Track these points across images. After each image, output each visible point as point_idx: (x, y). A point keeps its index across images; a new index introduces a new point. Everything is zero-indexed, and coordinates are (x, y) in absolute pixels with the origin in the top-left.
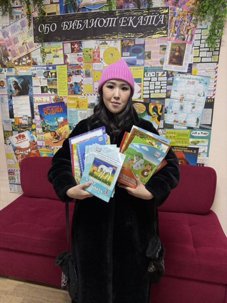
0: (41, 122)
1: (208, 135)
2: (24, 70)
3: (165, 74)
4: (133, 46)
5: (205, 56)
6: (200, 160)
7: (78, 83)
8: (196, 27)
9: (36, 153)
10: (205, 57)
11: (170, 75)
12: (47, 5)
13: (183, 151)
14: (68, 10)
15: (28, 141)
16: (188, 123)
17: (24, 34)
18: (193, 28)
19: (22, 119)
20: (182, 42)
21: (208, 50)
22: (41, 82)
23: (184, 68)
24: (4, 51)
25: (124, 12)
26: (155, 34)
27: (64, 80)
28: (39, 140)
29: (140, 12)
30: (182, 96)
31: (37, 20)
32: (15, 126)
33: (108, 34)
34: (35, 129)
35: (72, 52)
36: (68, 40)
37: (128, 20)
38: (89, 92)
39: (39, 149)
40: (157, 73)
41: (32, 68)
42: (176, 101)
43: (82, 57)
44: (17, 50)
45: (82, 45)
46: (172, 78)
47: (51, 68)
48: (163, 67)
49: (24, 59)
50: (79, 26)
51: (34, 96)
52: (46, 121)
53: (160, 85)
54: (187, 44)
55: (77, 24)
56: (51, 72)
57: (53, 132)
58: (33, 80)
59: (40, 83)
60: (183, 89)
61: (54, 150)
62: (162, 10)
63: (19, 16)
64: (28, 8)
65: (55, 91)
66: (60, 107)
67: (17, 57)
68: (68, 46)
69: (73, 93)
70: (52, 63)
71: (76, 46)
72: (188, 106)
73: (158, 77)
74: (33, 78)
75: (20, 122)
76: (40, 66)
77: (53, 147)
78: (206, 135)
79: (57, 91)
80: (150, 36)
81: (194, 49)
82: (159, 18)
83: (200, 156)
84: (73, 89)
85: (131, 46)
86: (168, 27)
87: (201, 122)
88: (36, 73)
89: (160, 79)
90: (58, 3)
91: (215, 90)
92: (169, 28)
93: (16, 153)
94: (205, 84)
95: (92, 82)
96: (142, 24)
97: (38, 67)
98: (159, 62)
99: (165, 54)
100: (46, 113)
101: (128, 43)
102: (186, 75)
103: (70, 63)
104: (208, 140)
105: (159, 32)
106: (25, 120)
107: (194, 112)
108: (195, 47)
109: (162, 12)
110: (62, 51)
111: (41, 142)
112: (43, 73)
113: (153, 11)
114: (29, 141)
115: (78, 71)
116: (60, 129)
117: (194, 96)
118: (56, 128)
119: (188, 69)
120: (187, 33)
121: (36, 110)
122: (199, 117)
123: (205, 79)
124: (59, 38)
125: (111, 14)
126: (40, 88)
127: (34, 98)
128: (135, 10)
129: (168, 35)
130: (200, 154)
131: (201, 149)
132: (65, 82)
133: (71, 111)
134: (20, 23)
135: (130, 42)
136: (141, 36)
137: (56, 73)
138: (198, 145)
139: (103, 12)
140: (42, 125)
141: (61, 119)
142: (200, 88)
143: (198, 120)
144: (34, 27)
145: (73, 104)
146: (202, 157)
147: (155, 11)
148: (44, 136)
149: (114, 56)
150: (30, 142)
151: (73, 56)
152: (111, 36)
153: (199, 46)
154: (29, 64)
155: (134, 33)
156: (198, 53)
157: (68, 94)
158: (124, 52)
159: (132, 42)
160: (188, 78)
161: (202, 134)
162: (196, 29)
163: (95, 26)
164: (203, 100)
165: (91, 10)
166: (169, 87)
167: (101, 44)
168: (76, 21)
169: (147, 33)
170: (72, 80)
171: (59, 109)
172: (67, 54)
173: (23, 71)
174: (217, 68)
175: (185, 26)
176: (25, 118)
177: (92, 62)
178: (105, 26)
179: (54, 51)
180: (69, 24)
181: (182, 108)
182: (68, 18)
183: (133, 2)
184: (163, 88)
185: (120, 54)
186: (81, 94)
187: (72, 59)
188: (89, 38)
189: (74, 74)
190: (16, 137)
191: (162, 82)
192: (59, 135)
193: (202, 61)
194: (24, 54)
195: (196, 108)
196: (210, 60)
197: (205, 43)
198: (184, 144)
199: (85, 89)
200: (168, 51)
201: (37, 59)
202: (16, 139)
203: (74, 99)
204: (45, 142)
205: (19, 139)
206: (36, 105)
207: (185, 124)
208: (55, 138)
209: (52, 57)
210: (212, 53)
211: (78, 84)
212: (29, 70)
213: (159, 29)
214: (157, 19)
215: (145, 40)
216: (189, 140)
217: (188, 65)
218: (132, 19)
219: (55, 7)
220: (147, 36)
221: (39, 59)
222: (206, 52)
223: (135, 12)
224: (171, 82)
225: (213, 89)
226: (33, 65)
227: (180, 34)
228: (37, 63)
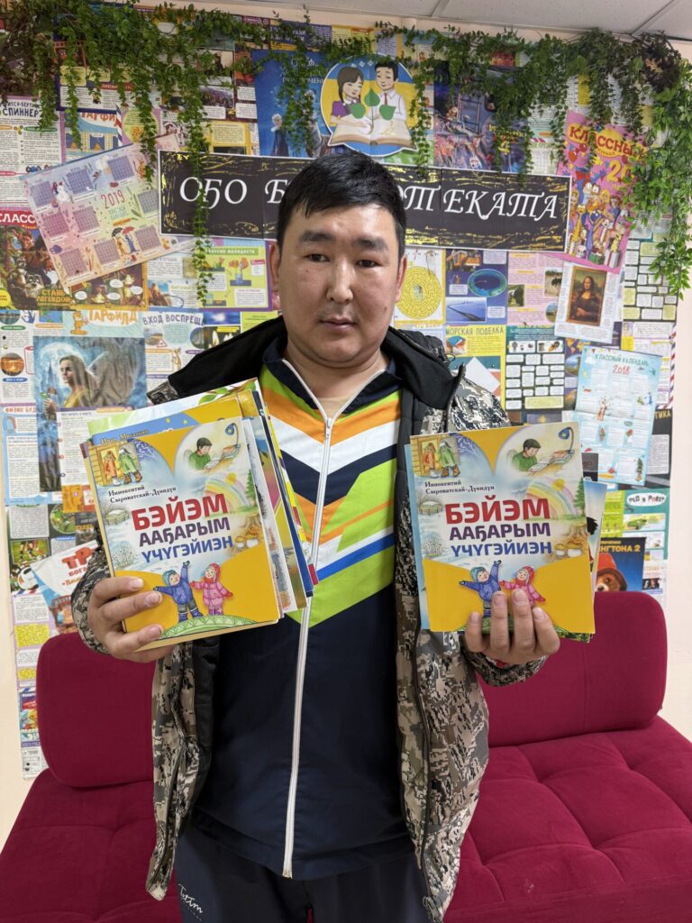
1: (663, 501)
2: (111, 319)
3: (560, 347)
4: (477, 268)
5: (649, 305)
6: (650, 568)
8: (628, 233)
10: (648, 308)
11: (573, 349)
12: (215, 122)
13: (610, 549)
14: (289, 148)
16: (618, 474)
17: (120, 199)
18: (622, 235)
20: (597, 267)
21: (655, 291)
22: (179, 362)
23: (604, 332)
24: (31, 249)
25: (457, 176)
26: (535, 242)
29: (498, 181)
30: (603, 403)
31: (177, 161)
37: (467, 197)
40: (541, 344)
41: (147, 314)
42: (589, 417)
44: (87, 250)
46: (576, 356)
47: (220, 317)
48: (553, 328)
49: (116, 283)
53: (549, 375)
54: (609, 274)
56: (219, 330)
58: (147, 354)
60: (604, 386)
62: (553, 184)
63: (102, 140)
64: (145, 119)
67: (85, 277)
70: (224, 303)
72: (618, 430)
73: (542, 354)
74: (148, 347)
76: (180, 309)
78: (660, 503)
80: (522, 247)
81: (626, 287)
82: (546, 202)
83: (648, 560)
85: (472, 267)
86: (565, 227)
87: (647, 470)
88: (163, 333)
89: (547, 359)
90: (254, 121)
91: (672, 389)
92: (569, 231)
94: (652, 374)
96: (503, 212)
97: (170, 314)
98: (545, 315)
99: (558, 295)
101: (465, 261)
102: (609, 349)
104: (664, 514)
105: (543, 237)
107: (630, 443)
108: (627, 281)
109: (553, 188)
110: (262, 267)
112: (189, 335)
113: (530, 183)
117: (630, 404)
119: (614, 336)
120: (609, 247)
122: (643, 456)
123: (651, 363)
124: (253, 227)
128: (487, 174)
129: (566, 247)
130: (648, 554)
131: (651, 539)
134: (109, 162)
135: (469, 256)
136: (499, 242)
138: (643, 529)
139: (399, 167)
142: (642, 382)
143: (640, 463)
144: (164, 183)
146: (655, 560)
147: (534, 183)
149: (424, 294)
152: (421, 235)
153: (636, 281)
154: (135, 302)
155: (481, 235)
156: (634, 296)
158: (454, 283)
159: (473, 257)
160: (614, 359)
161: (651, 500)
162: (628, 238)
164: (648, 415)
166: (570, 382)
169: (514, 237)
173: (109, 324)
174: (674, 335)
175: (605, 229)
179: (234, 264)
181: (602, 434)
182: (289, 171)
183: (479, 153)
184: (555, 382)
185: (443, 289)
190: (66, 561)
191: (552, 368)
193: (643, 318)
194: (118, 265)
195: (634, 435)
196: (658, 315)
197: (647, 274)
198: (612, 531)
200: (566, 286)
201: (170, 285)
205: (80, 567)
207: (612, 477)
209: (227, 283)
210: (662, 298)
212: (131, 319)
213: (545, 230)
214: (541, 205)
215: (510, 255)
216: (622, 518)
217: (612, 326)
218: (477, 197)
219: (244, 133)
220: (515, 245)
221: (175, 285)
222: (650, 296)
223: (485, 179)
224: (575, 367)
225: (668, 385)
226: (152, 306)
227: (594, 247)
228: (166, 298)
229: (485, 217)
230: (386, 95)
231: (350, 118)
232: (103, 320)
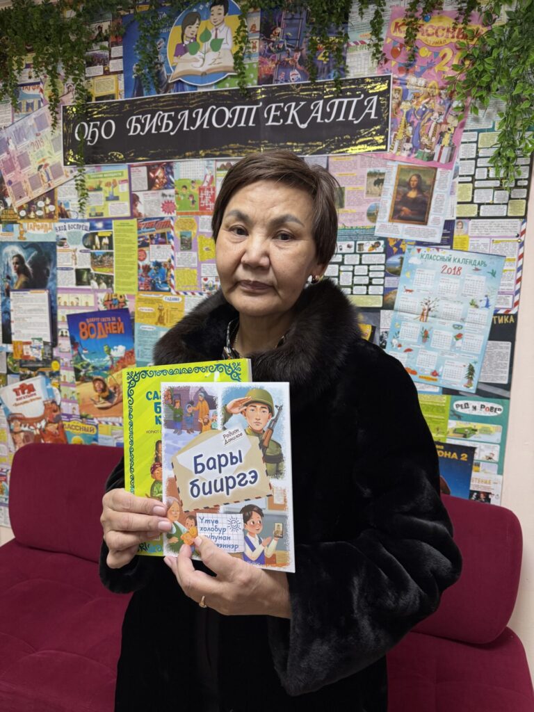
0: (73, 356)
1: (499, 412)
2: (39, 229)
3: (381, 247)
5: (490, 201)
6: (479, 480)
7: (163, 264)
8: (462, 125)
9: (57, 431)
10: (488, 204)
11: (395, 249)
12: (96, 79)
14: (144, 89)
15: (41, 401)
16: (442, 378)
17: (42, 144)
18: (455, 128)
19: (28, 347)
20: (425, 164)
21: (498, 185)
22: (76, 259)
23: (433, 230)
25: (276, 91)
26: (355, 145)
27: (130, 256)
28: (65, 399)
29: (316, 90)
30: (426, 304)
31: (73, 112)
32: (14, 363)
33: (236, 143)
34: (58, 373)
35: (150, 188)
36: (141, 159)
37: (286, 110)
38: (187, 286)
39: (64, 423)
40: (360, 245)
41: (58, 225)
42: (410, 317)
43: (173, 199)
44: (25, 182)
45: (175, 171)
46: (399, 256)
47: (100, 225)
48: (374, 228)
49: (41, 204)
50: (168, 127)
51: (59, 291)
52: (85, 354)
53: (368, 275)
54: (439, 170)
55: (162, 121)
56: (100, 235)
57: (98, 382)
58: (58, 253)
59: (74, 261)
60: (429, 287)
61: (99, 428)
62: (373, 85)
63: (32, 104)
64: (53, 84)
65: (109, 280)
66: (117, 321)
67: (26, 199)
68: (141, 173)
69: (150, 288)
70: (102, 214)
71: (159, 173)
72: (444, 333)
73: (361, 254)
74: (58, 248)
75: (25, 354)
76: (76, 220)
77: (97, 418)
78: (495, 414)
79: (112, 282)
80: (341, 150)
81: (460, 183)
82: (366, 104)
83: (478, 471)
84: (150, 279)
86: (388, 127)
87: (479, 377)
88: (67, 237)
89: (366, 259)
91: (518, 292)
92: (392, 130)
93: (12, 427)
94: (491, 275)
95: (196, 261)
96: (321, 119)
97: (70, 224)
98: (365, 216)
99: (380, 195)
100: (84, 334)
102: (438, 249)
103: (145, 215)
104: (500, 427)
105: (365, 139)
106: (35, 348)
107: (460, 348)
108: (460, 176)
109: (372, 88)
110: (126, 186)
111: (70, 404)
112: (82, 237)
113: (348, 87)
114: (44, 402)
115: (163, 235)
116: (115, 375)
117: (461, 307)
118: (105, 372)
119: (444, 235)
120: (439, 142)
121: (63, 327)
122: (475, 363)
123: (490, 264)
124: (120, 155)
125: (245, 96)
126: (73, 273)
127: (59, 295)
128: (304, 85)
129: (389, 146)
130: (478, 465)
131: (481, 450)
132: (131, 260)
133: (143, 332)
134: (35, 119)
136: (318, 148)
137: (110, 238)
138: (472, 438)
139: (226, 91)
140: (75, 364)
141: (119, 351)
142: (478, 284)
143: (471, 371)
144: (65, 129)
145: (148, 315)
146: (486, 473)
147: (353, 87)
148: (77, 389)
150: (46, 403)
151: (151, 198)
152: (245, 148)
153: (473, 176)
154: (50, 216)
155: (301, 143)
156: (471, 192)
157: (139, 290)
161: (484, 410)
162: (462, 130)
163: (205, 126)
164: (484, 319)
165: (196, 87)
166: (390, 282)
167: (218, 170)
168: (160, 114)
169: (334, 142)
170: (148, 255)
171: (116, 325)
172: (138, 194)
173: (38, 232)
174: (523, 232)
175: (434, 123)
176: (37, 343)
177: (197, 214)
178: (229, 126)
179: (108, 184)
180: (143, 121)
181: (425, 336)
182: (142, 108)
183: (298, 66)
184: (374, 282)
186: (170, 291)
187: (150, 204)
188: (190, 153)
189: (154, 242)
190: (15, 390)
191: (371, 268)
192: (112, 389)
193: (481, 215)
195: (465, 339)
196: (502, 211)
197: (487, 167)
199: (178, 279)
200: (390, 186)
201: (70, 203)
202: (14, 393)
203: (152, 302)
204: (80, 407)
205: (22, 395)
206: (62, 314)
207: (436, 380)
208: (103, 398)
209: (104, 199)
210: (507, 192)
211: (163, 267)
212: (49, 229)
213: (365, 131)
214: (360, 107)
215: (330, 160)
216: (446, 424)
217: (442, 224)
218: (295, 108)
219: (114, 83)
220: (335, 149)
221: (73, 203)
222: (492, 190)
223: (303, 90)
224: (397, 267)
225: (513, 288)
226: (61, 219)
227: (421, 143)
228: (68, 213)
229: (304, 126)
230: (217, 29)
231: (187, 56)
232: (34, 230)
